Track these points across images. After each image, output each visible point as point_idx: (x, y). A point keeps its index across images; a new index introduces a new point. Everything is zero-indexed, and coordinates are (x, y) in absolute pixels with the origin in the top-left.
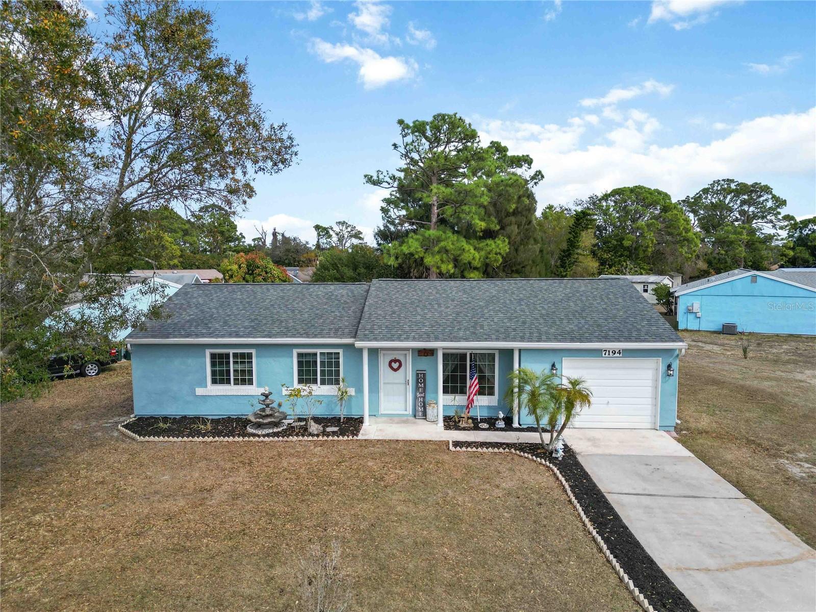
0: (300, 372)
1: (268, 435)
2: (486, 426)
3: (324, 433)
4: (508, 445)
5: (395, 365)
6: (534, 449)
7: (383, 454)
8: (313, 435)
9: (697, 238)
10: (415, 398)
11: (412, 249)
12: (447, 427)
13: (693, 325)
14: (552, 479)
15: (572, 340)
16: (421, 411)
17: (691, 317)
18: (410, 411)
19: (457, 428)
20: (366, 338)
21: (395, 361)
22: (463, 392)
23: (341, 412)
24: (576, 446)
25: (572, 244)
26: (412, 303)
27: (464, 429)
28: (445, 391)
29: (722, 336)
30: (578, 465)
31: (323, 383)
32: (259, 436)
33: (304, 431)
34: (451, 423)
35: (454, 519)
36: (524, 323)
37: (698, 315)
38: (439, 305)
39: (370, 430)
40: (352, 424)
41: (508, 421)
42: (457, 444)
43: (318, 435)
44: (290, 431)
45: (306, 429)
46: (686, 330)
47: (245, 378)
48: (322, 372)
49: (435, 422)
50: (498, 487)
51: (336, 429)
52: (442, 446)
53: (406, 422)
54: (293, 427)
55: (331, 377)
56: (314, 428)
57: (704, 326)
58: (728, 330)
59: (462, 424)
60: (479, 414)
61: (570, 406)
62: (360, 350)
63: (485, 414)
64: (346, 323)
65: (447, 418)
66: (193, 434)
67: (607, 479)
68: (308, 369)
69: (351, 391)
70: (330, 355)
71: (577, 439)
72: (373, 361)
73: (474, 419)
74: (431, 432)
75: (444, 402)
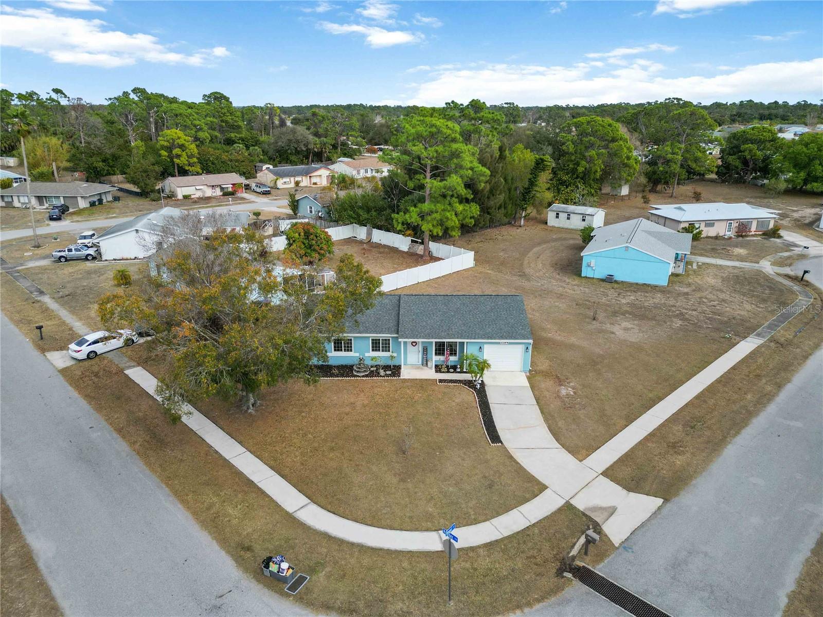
0: (373, 347)
1: (363, 376)
2: (452, 370)
3: (387, 375)
4: (460, 381)
5: (414, 344)
6: (470, 384)
7: (412, 386)
8: (382, 377)
9: (636, 163)
10: (423, 358)
11: (413, 220)
12: (436, 371)
13: (590, 275)
14: (473, 398)
15: (488, 338)
16: (425, 362)
17: (589, 269)
18: (420, 363)
19: (441, 372)
20: (403, 337)
21: (414, 342)
22: (443, 354)
23: (391, 363)
24: (485, 382)
25: (532, 183)
27: (443, 372)
28: (436, 354)
29: (604, 284)
30: (484, 391)
31: (383, 351)
32: (358, 376)
33: (378, 375)
34: (438, 369)
35: (439, 414)
36: (470, 327)
37: (594, 268)
38: (433, 314)
39: (406, 373)
40: (395, 370)
41: (462, 367)
42: (441, 381)
43: (384, 377)
44: (371, 374)
45: (379, 373)
46: (586, 277)
47: (349, 349)
48: (383, 347)
49: (431, 368)
50: (454, 401)
51: (390, 372)
52: (433, 382)
53: (418, 368)
54: (373, 371)
55: (386, 349)
56: (382, 372)
57: (596, 276)
58: (609, 280)
59: (442, 370)
60: (449, 364)
61: (483, 370)
62: (400, 343)
63: (453, 364)
64: (392, 324)
65: (436, 366)
66: (332, 375)
67: (493, 397)
68: (376, 345)
69: (395, 355)
70: (386, 340)
71: (488, 377)
72: (405, 343)
73: (447, 366)
74: (430, 374)
75: (435, 359)
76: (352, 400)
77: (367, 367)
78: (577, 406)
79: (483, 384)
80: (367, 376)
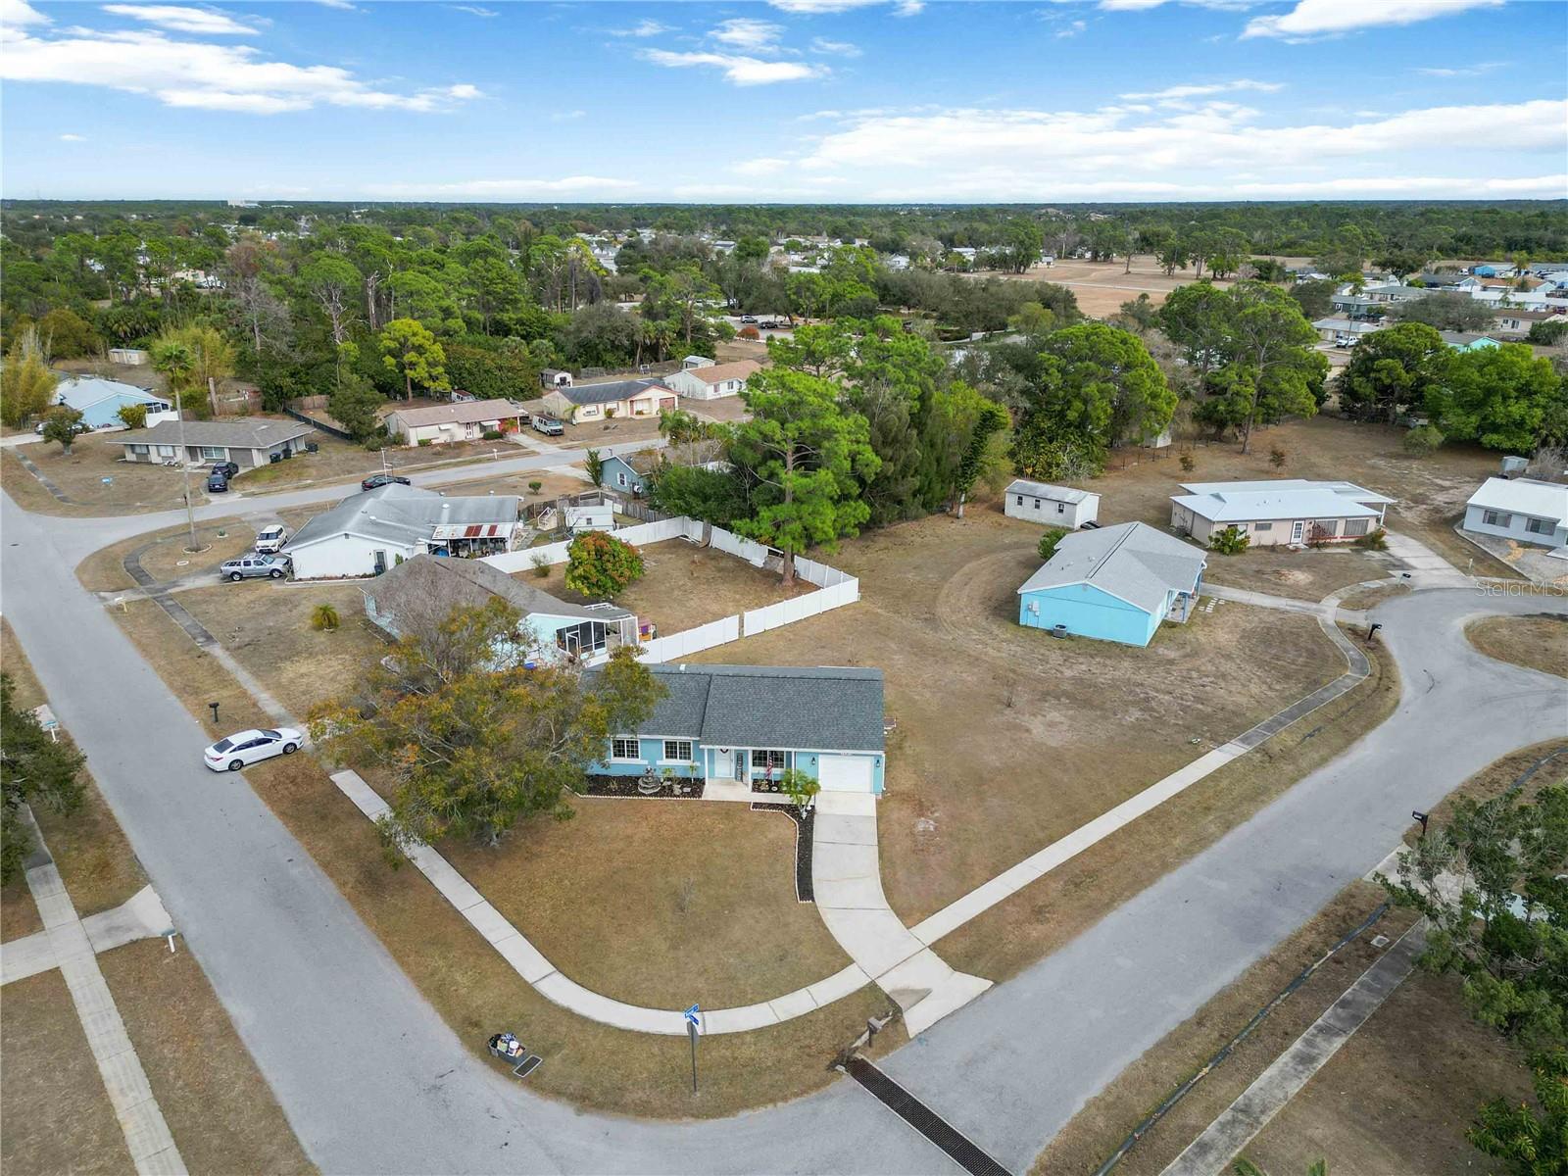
0: (667, 752)
1: (650, 795)
2: (775, 789)
3: (684, 795)
4: (782, 807)
5: (724, 750)
6: (793, 811)
7: (715, 813)
8: (677, 797)
10: (736, 769)
12: (753, 790)
14: (793, 832)
15: (823, 748)
16: (740, 775)
18: (733, 776)
19: (759, 791)
20: (707, 742)
22: (764, 766)
23: (692, 775)
24: (817, 807)
26: (737, 705)
27: (763, 791)
28: (754, 765)
30: (811, 823)
31: (681, 758)
32: (644, 795)
33: (672, 793)
34: (757, 786)
38: (754, 707)
39: (711, 792)
40: (696, 785)
42: (756, 805)
43: (679, 797)
44: (663, 792)
45: (673, 791)
47: (634, 754)
48: (680, 753)
49: (746, 785)
50: (766, 837)
51: (688, 790)
52: (744, 806)
53: (729, 784)
54: (665, 788)
55: (686, 756)
56: (677, 789)
59: (762, 788)
60: (772, 779)
61: (812, 792)
62: (703, 750)
63: (778, 779)
64: (695, 721)
65: (755, 781)
66: (610, 792)
67: (821, 832)
68: (671, 750)
69: (698, 764)
70: (685, 743)
71: (820, 802)
72: (711, 752)
73: (769, 782)
74: (744, 793)
75: (753, 771)
76: (629, 832)
77: (657, 781)
78: (932, 849)
79: (812, 812)
80: (655, 795)
